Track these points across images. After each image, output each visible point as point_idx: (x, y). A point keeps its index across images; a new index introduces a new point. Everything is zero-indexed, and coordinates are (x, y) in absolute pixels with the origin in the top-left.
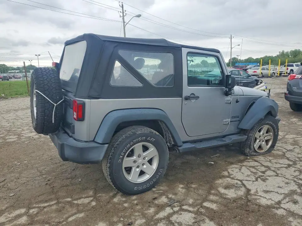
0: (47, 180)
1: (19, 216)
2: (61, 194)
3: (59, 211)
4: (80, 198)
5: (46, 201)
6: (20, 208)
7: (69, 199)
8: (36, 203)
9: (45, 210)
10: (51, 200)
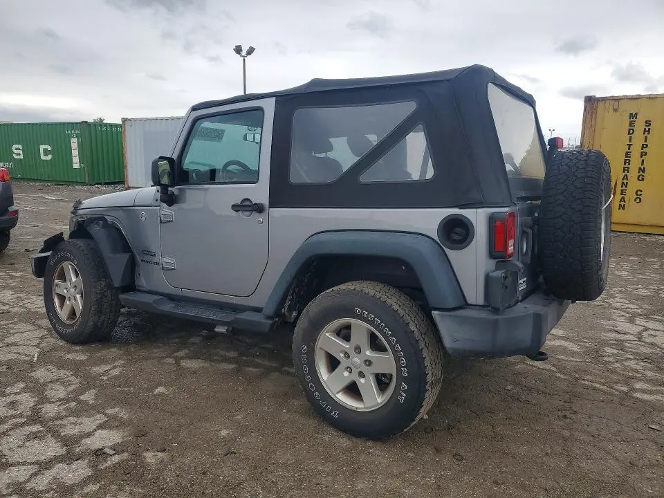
0: (568, 420)
1: (644, 391)
2: (563, 386)
3: (586, 372)
4: (543, 369)
5: (595, 389)
6: (641, 400)
7: (559, 375)
8: (611, 394)
9: (603, 381)
10: (585, 387)
